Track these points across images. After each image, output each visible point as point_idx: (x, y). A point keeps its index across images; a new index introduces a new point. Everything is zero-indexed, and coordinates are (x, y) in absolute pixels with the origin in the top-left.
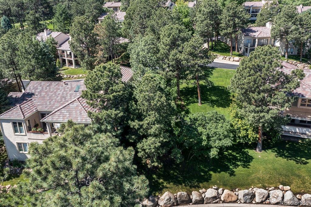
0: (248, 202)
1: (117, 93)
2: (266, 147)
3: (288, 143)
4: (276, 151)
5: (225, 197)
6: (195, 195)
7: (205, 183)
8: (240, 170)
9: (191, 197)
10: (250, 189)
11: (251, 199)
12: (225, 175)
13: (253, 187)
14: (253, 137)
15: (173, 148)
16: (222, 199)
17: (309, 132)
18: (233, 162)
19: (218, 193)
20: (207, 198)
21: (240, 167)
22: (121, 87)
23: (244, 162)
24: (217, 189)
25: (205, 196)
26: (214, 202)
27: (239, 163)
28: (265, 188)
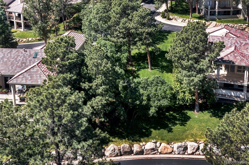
0: (181, 153)
1: (72, 60)
2: (202, 108)
3: (223, 105)
4: (212, 112)
5: (162, 149)
6: (136, 147)
7: (146, 138)
8: (177, 128)
9: (133, 149)
10: (183, 143)
11: (183, 150)
12: (164, 132)
13: (186, 141)
14: (190, 99)
16: (159, 151)
17: (242, 95)
18: (172, 121)
19: (156, 146)
20: (146, 150)
21: (178, 126)
22: (75, 56)
23: (182, 121)
24: (156, 143)
25: (144, 148)
26: (152, 153)
27: (177, 122)
28: (196, 141)
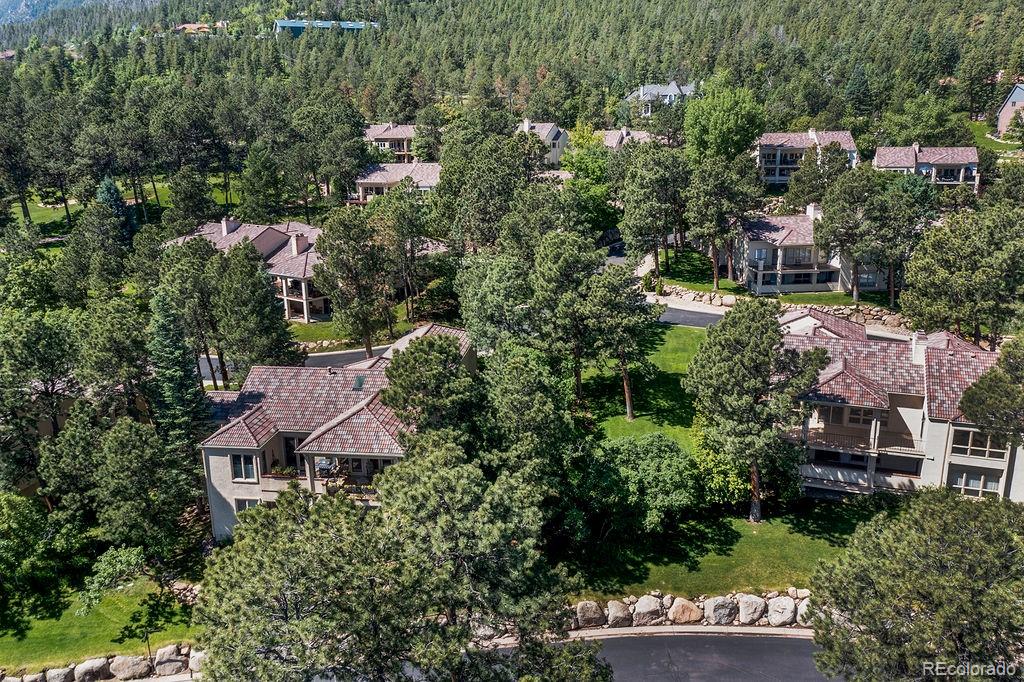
0: (723, 622)
2: (769, 511)
4: (791, 521)
5: (677, 612)
6: (614, 609)
7: (635, 585)
8: (710, 560)
9: (606, 612)
10: (728, 596)
11: (730, 615)
12: (679, 569)
13: (734, 592)
14: (738, 489)
15: (566, 508)
16: (671, 617)
17: (864, 480)
18: (696, 545)
19: (662, 605)
20: (639, 614)
21: (712, 554)
23: (721, 543)
24: (661, 597)
25: (634, 610)
26: (653, 622)
27: (709, 546)
28: (759, 593)
